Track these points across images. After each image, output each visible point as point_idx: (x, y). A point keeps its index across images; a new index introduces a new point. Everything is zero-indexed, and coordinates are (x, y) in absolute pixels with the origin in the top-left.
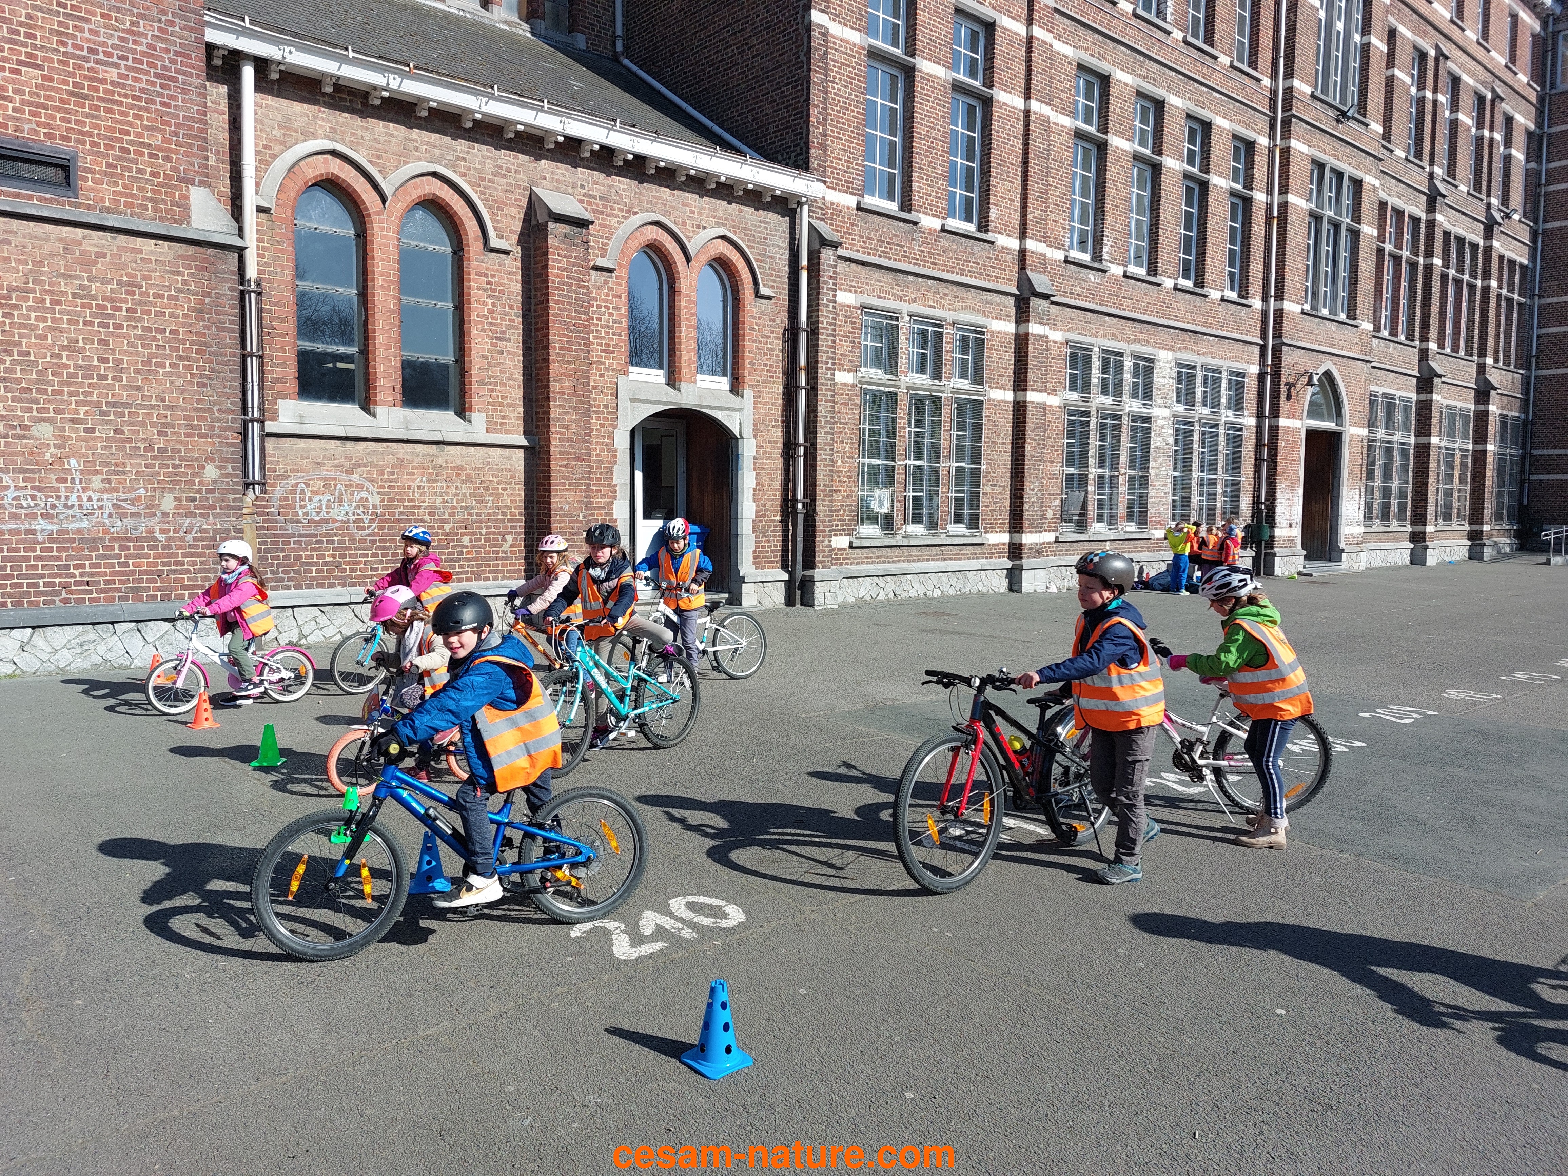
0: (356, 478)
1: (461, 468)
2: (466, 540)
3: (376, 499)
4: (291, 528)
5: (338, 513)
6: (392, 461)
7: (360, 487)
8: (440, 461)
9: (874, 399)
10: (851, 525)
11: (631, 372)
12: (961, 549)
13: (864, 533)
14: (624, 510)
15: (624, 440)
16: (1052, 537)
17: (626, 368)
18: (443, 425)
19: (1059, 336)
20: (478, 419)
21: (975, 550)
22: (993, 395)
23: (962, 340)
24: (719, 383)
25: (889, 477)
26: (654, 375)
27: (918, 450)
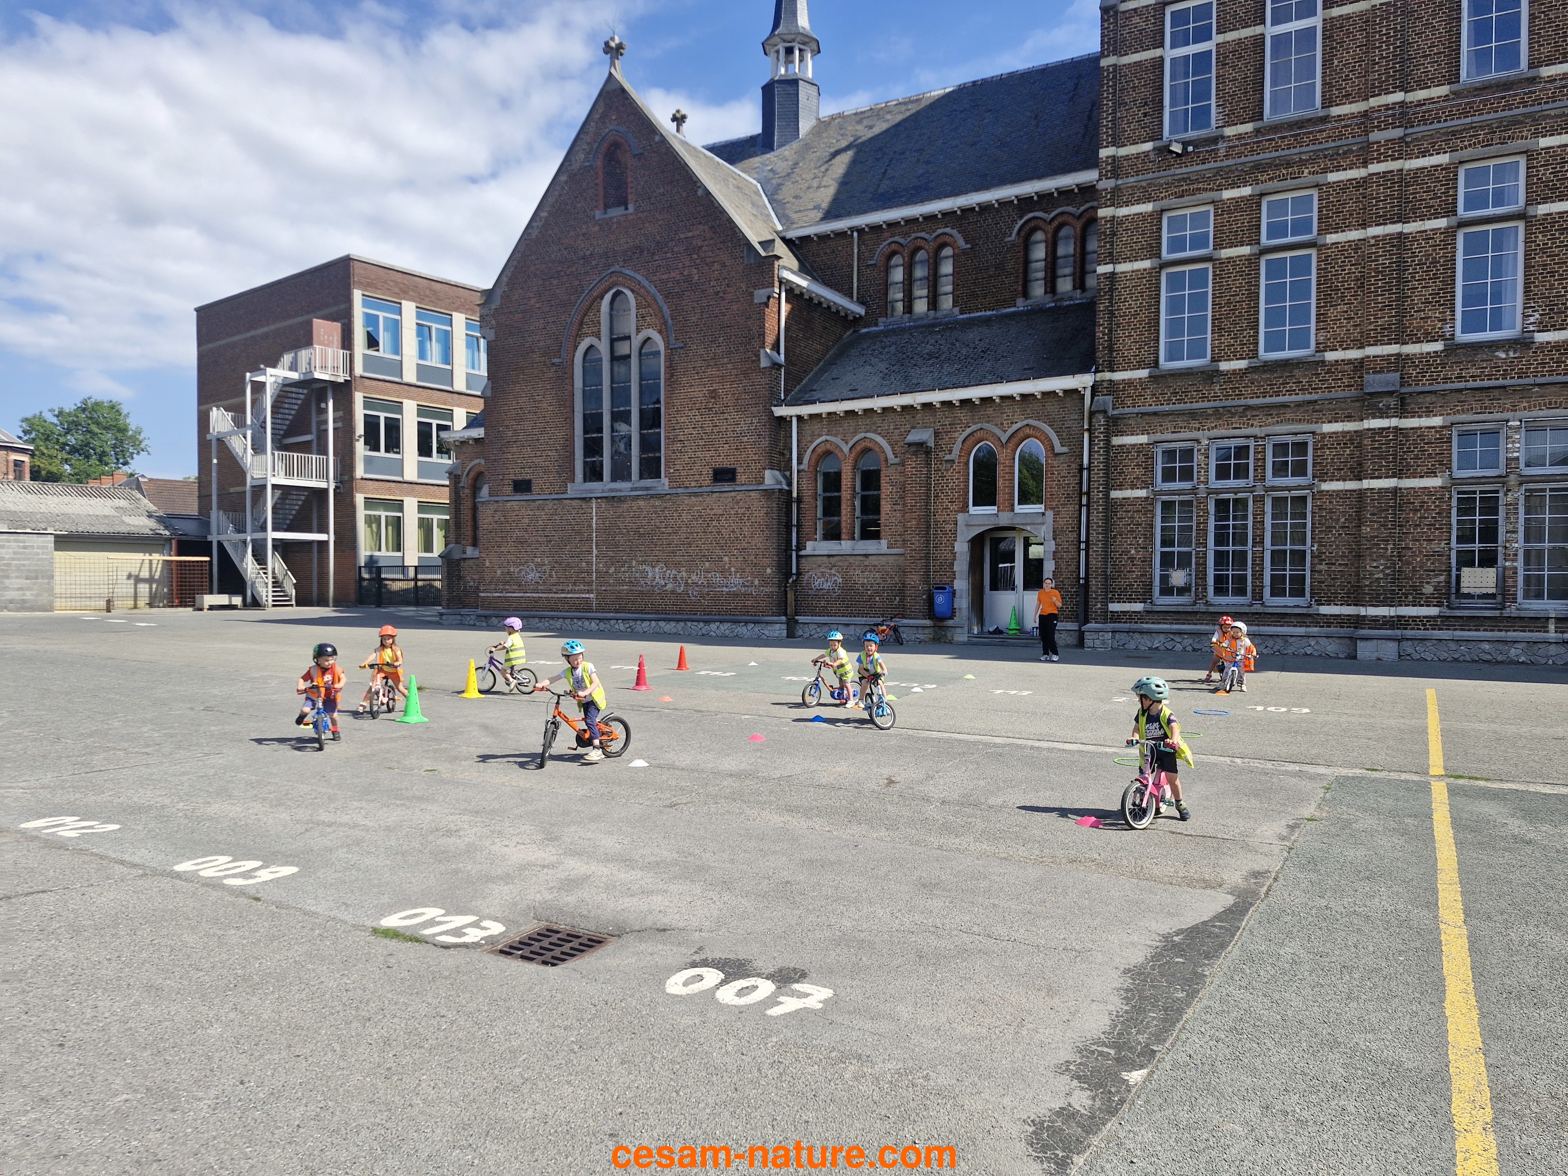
0: (833, 571)
1: (876, 566)
2: (877, 599)
3: (840, 580)
4: (810, 592)
5: (826, 586)
6: (847, 564)
7: (835, 575)
8: (866, 563)
9: (1167, 506)
10: (1146, 595)
11: (973, 510)
12: (1282, 618)
13: (1163, 602)
14: (961, 584)
15: (962, 547)
16: (1433, 611)
17: (964, 509)
18: (869, 546)
19: (1437, 421)
20: (884, 543)
21: (1304, 619)
22: (1326, 486)
23: (1281, 449)
24: (1039, 508)
25: (1184, 561)
26: (991, 510)
27: (1220, 539)
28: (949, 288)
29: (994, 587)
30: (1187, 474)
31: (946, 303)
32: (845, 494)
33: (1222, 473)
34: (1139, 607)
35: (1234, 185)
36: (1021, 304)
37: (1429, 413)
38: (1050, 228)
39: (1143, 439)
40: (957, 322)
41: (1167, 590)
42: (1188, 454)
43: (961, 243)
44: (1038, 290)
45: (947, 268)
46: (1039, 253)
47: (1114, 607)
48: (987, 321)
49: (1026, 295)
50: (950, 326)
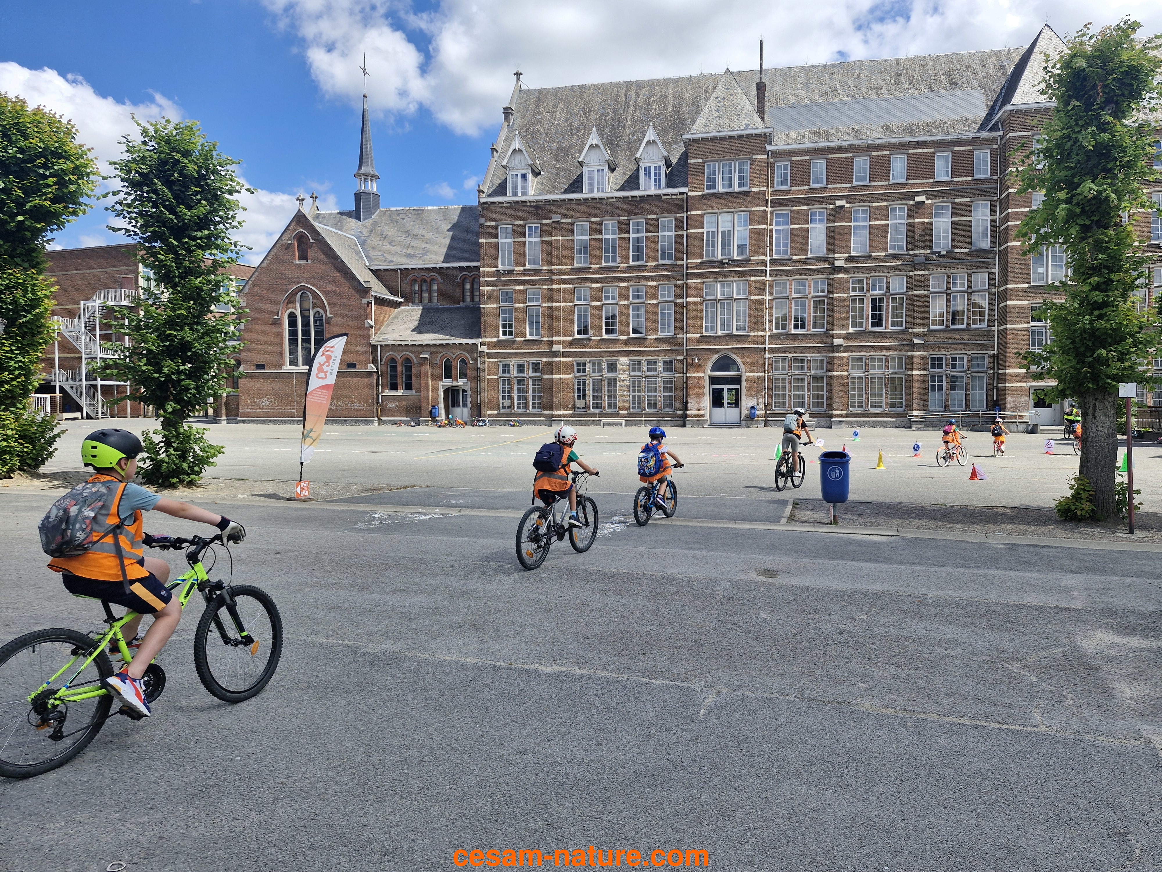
0: (395, 401)
3: (397, 404)
4: (386, 408)
5: (392, 406)
6: (400, 398)
7: (395, 403)
8: (407, 398)
9: (504, 381)
10: (498, 409)
11: (444, 380)
12: (534, 415)
13: (502, 411)
14: (442, 406)
15: (441, 393)
16: (571, 412)
17: (442, 380)
18: (409, 392)
19: (571, 359)
20: (414, 391)
21: (540, 415)
22: (545, 377)
23: (533, 365)
24: (465, 380)
25: (509, 398)
26: (450, 380)
27: (519, 391)
28: (436, 295)
29: (453, 406)
30: (509, 371)
31: (435, 300)
32: (399, 374)
33: (519, 371)
34: (496, 412)
35: (518, 285)
36: (462, 304)
37: (569, 357)
38: (471, 279)
39: (496, 360)
40: (439, 309)
41: (504, 407)
42: (509, 365)
43: (440, 279)
44: (468, 299)
45: (435, 287)
46: (468, 286)
47: (489, 412)
48: (449, 310)
49: (463, 301)
50: (437, 310)
